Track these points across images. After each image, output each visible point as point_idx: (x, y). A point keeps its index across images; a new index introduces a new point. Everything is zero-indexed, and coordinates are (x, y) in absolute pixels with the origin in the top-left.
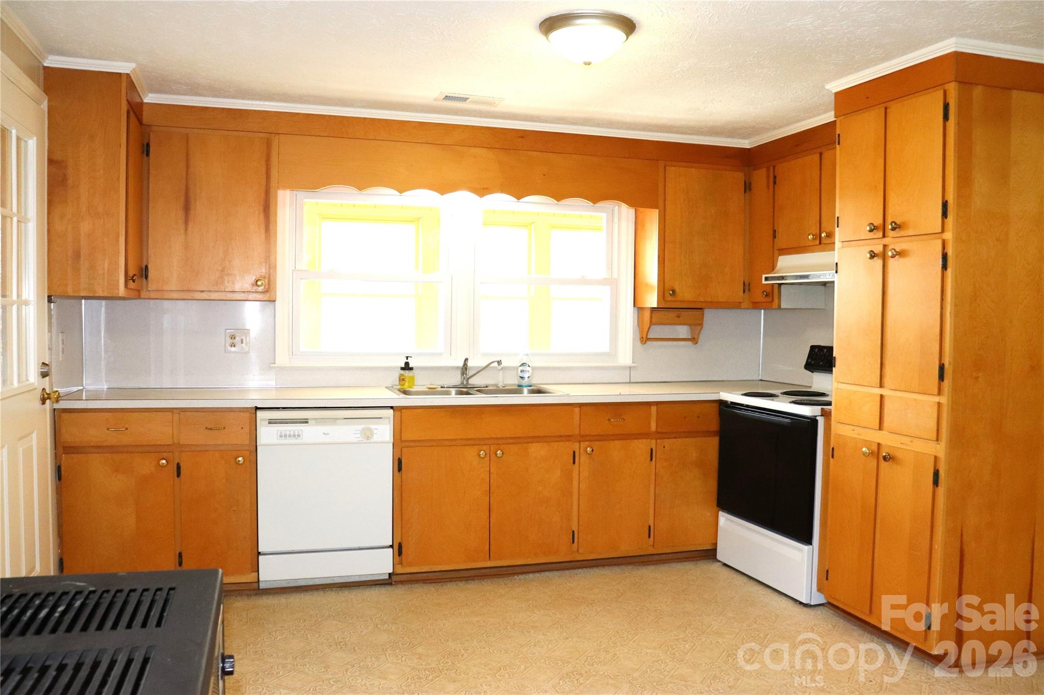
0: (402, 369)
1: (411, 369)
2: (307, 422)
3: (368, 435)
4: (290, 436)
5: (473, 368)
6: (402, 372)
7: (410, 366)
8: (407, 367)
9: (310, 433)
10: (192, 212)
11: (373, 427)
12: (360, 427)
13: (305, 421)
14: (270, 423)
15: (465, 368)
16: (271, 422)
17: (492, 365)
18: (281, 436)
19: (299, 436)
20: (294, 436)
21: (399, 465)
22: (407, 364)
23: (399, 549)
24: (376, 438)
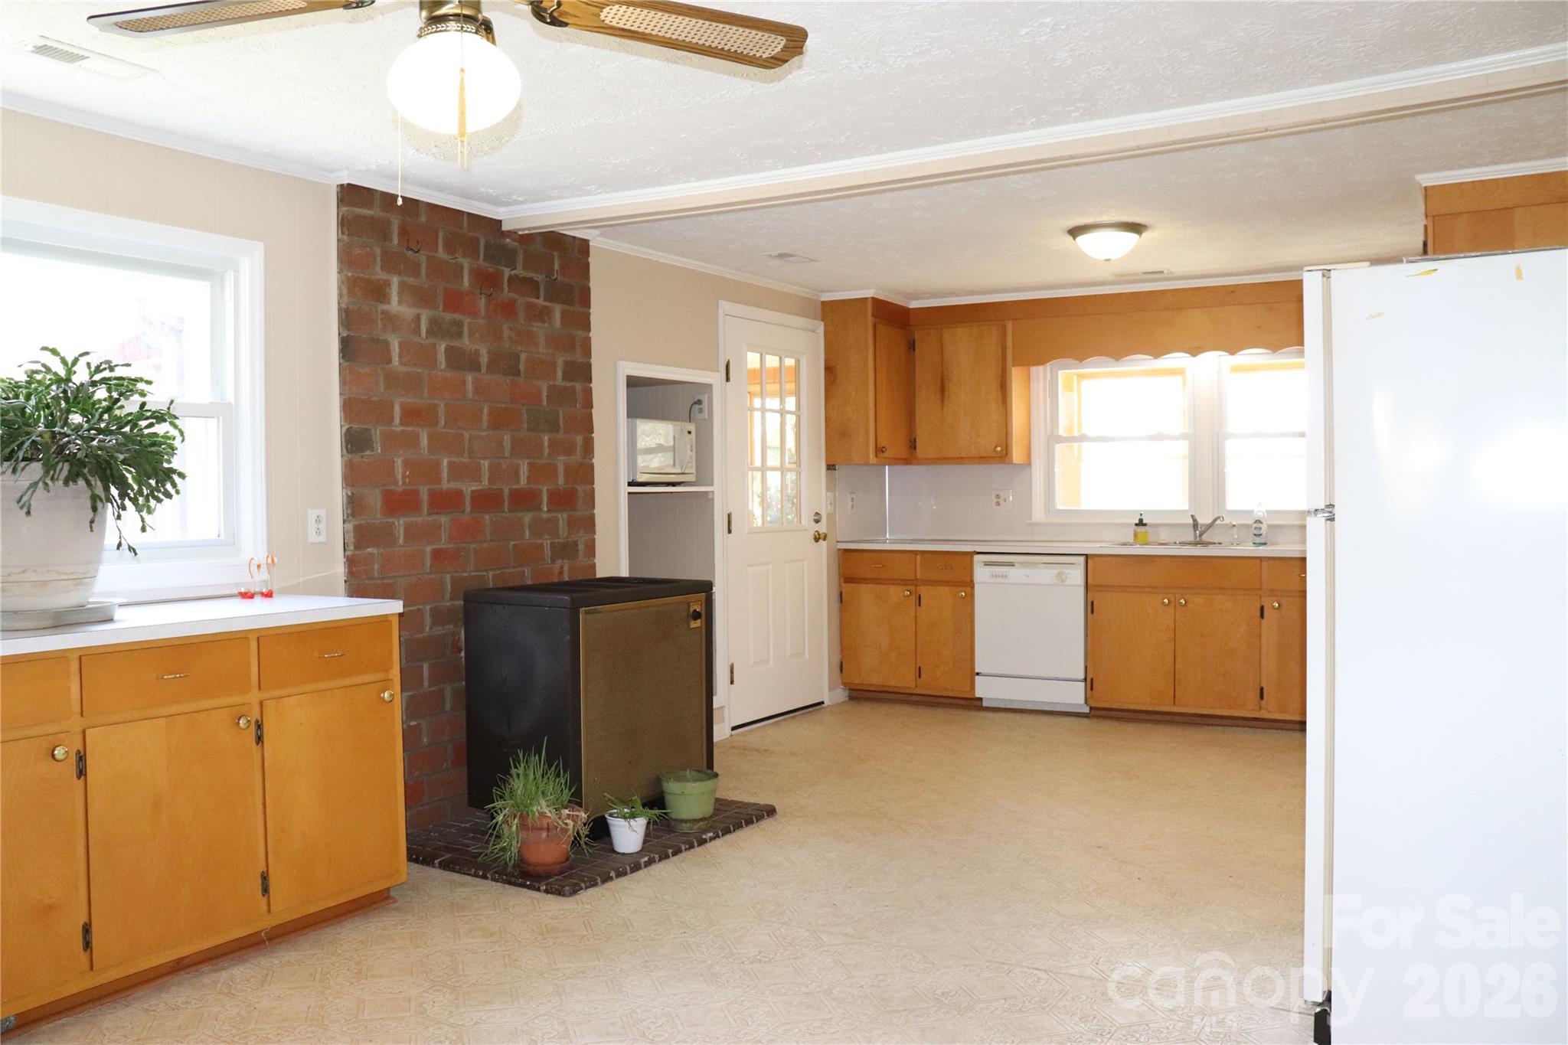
0: (1136, 525)
1: (1145, 525)
2: (1013, 566)
3: (1061, 578)
4: (999, 576)
5: (1202, 525)
6: (1136, 528)
7: (1144, 522)
8: (1141, 523)
9: (1016, 574)
10: (946, 393)
11: (1066, 571)
12: (1056, 571)
13: (1012, 564)
14: (985, 565)
15: (1195, 525)
16: (987, 564)
17: (1217, 522)
18: (992, 576)
19: (1006, 576)
20: (1003, 576)
21: (1090, 607)
22: (1141, 520)
23: (1090, 683)
24: (1069, 582)
